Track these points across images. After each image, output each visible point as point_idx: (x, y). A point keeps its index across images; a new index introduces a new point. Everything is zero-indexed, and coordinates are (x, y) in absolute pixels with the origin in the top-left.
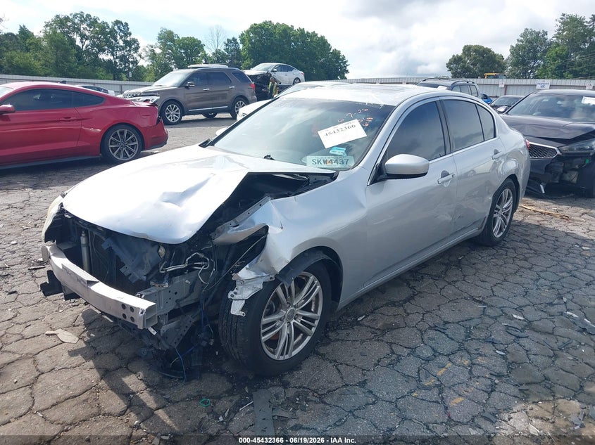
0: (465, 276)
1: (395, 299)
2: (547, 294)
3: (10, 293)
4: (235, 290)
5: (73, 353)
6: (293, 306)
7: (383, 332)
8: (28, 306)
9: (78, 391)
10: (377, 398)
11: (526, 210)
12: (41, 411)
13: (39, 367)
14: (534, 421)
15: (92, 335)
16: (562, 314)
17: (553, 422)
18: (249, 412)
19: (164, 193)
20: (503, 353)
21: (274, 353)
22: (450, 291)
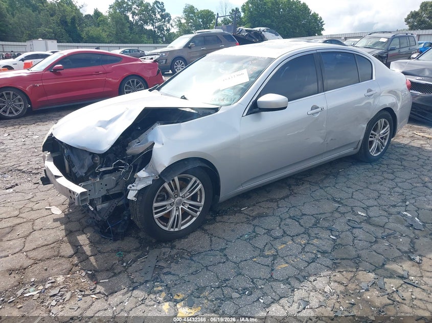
0: (336, 183)
1: (275, 197)
2: (395, 199)
3: (35, 184)
4: (134, 184)
5: (55, 220)
6: (180, 197)
7: (254, 218)
8: (43, 191)
9: (51, 242)
10: (228, 259)
11: (416, 136)
12: (26, 252)
13: (34, 227)
14: (332, 284)
15: (71, 210)
16: (399, 213)
17: (346, 286)
18: (143, 262)
19: (99, 121)
20: (334, 238)
21: (166, 226)
22: (319, 193)
